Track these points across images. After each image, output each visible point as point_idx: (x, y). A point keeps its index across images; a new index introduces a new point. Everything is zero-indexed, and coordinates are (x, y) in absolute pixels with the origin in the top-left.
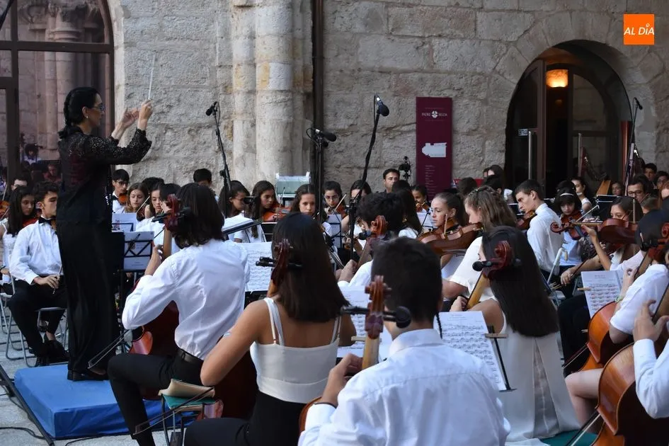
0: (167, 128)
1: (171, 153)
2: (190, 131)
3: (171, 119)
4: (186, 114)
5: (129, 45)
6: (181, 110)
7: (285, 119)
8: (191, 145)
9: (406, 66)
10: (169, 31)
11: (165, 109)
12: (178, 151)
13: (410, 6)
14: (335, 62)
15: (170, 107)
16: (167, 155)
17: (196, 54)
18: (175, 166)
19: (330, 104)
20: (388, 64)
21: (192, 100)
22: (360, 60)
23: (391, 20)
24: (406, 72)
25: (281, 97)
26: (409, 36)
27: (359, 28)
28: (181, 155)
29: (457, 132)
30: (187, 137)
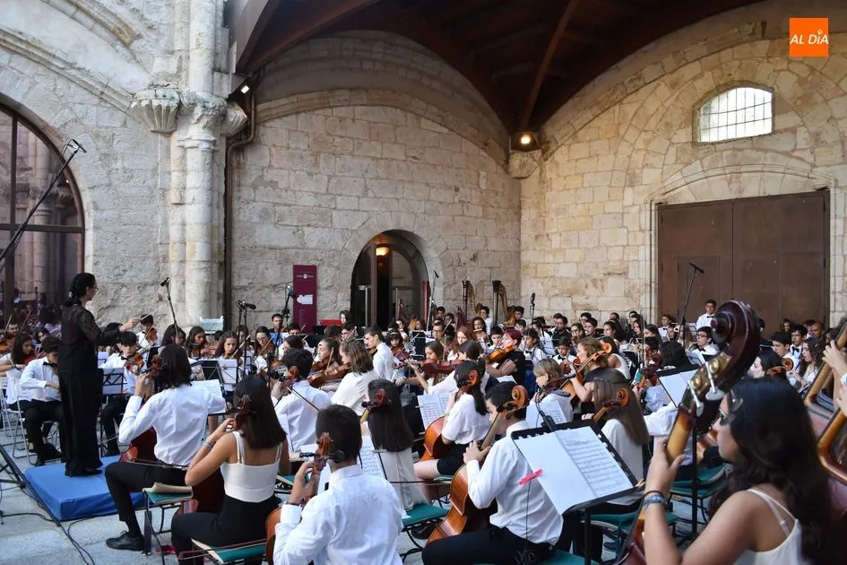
0: (123, 285)
1: (125, 303)
2: (138, 287)
3: (126, 279)
4: (136, 276)
5: (96, 228)
6: (132, 273)
7: (205, 280)
8: (140, 297)
9: (287, 245)
10: (125, 219)
11: (122, 273)
12: (130, 301)
13: (289, 205)
14: (239, 242)
15: (125, 271)
16: (122, 304)
17: (144, 235)
18: (128, 311)
19: (236, 268)
20: (275, 243)
21: (140, 266)
22: (257, 240)
23: (277, 215)
24: (286, 248)
25: (203, 265)
26: (289, 225)
27: (256, 219)
28: (133, 304)
29: (319, 288)
30: (137, 291)
